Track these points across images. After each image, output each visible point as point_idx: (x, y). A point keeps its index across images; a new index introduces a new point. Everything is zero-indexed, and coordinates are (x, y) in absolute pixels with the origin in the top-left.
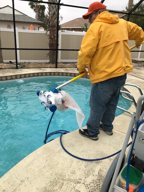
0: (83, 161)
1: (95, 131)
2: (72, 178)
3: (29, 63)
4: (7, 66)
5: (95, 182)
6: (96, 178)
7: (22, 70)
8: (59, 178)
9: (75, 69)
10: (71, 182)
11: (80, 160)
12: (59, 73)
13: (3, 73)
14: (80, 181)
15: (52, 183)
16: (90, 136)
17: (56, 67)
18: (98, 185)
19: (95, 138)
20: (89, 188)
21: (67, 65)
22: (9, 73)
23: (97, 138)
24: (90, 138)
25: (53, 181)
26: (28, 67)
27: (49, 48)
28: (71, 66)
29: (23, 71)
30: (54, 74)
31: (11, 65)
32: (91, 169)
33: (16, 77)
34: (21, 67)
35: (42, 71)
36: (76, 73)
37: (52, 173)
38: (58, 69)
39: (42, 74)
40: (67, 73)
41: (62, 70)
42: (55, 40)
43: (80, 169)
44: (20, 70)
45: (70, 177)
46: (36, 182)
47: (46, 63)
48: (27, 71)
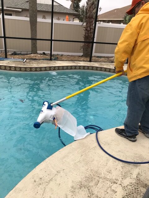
0: (120, 162)
1: (133, 132)
2: (108, 177)
3: (62, 55)
4: (41, 57)
5: (133, 185)
6: (134, 181)
7: (55, 62)
8: (94, 174)
9: (110, 64)
10: (107, 181)
11: (116, 160)
12: (93, 67)
13: (38, 64)
14: (116, 182)
15: (87, 178)
16: (128, 137)
17: (90, 61)
18: (137, 189)
19: (133, 139)
20: (126, 190)
21: (101, 59)
22: (43, 64)
23: (135, 139)
24: (127, 139)
25: (88, 176)
26: (61, 59)
27: (83, 40)
28: (106, 61)
29: (57, 63)
30: (88, 68)
31: (45, 56)
32: (128, 171)
33: (50, 68)
34: (54, 58)
35: (76, 64)
36: (112, 68)
37: (87, 169)
38: (91, 63)
39: (75, 67)
40: (101, 68)
41: (96, 65)
42: (91, 32)
43: (116, 169)
44: (54, 62)
45: (106, 176)
46: (72, 174)
47: (79, 56)
48: (60, 64)
